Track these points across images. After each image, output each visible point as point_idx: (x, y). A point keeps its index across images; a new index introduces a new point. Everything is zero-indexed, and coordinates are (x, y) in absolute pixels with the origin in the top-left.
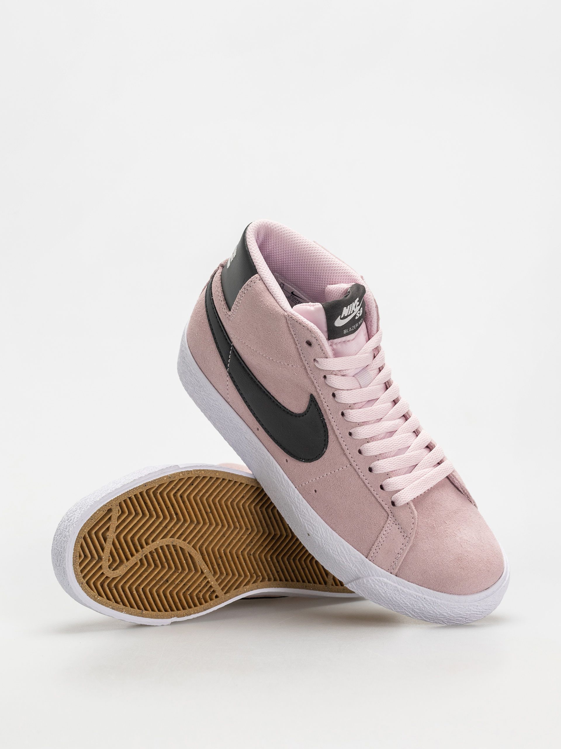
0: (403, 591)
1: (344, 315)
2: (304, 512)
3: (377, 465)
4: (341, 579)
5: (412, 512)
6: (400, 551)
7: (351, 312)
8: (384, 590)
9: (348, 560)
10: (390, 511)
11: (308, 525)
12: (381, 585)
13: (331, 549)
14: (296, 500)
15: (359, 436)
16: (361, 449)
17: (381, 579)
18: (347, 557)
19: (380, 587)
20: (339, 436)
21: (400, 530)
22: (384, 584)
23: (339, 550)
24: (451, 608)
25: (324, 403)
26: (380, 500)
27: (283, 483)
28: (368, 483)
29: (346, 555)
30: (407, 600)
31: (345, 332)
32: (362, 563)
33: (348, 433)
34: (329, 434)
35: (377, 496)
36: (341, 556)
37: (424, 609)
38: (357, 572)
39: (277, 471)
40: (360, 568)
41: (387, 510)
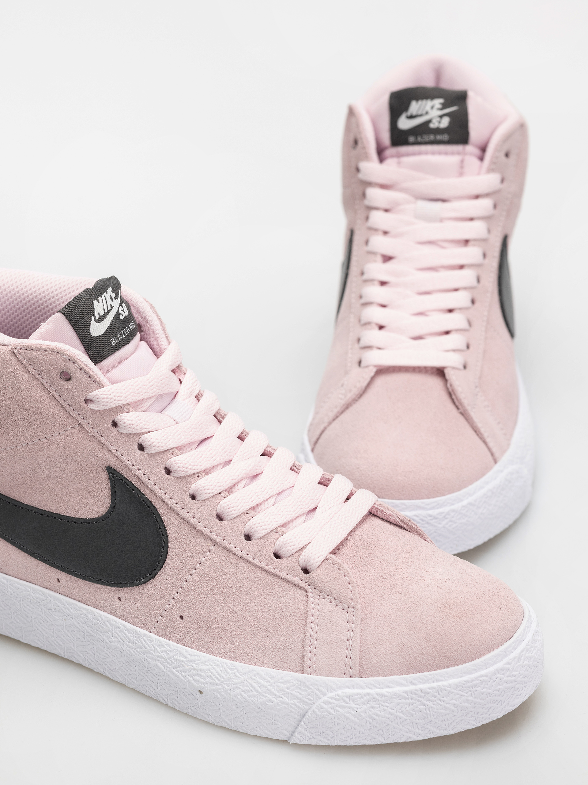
0: (383, 695)
1: (99, 314)
2: (178, 661)
3: (254, 523)
4: (282, 736)
5: (339, 568)
6: (349, 634)
7: (107, 307)
8: (353, 710)
9: (276, 693)
10: (306, 584)
11: (194, 677)
12: (343, 704)
13: (244, 691)
14: (159, 650)
15: (205, 492)
16: (219, 513)
17: (340, 692)
18: (273, 690)
19: (344, 707)
20: (177, 507)
21: (334, 603)
22: (347, 700)
23: (255, 685)
24: (469, 689)
25: (131, 467)
26: (283, 575)
27: (129, 638)
28: (254, 559)
29: (269, 687)
30: (394, 708)
31: (113, 342)
32: (301, 685)
33: (189, 496)
34: (162, 515)
35: (277, 571)
36: (264, 694)
37: (428, 712)
38: (299, 704)
39: (112, 625)
40: (300, 694)
41: (302, 584)
